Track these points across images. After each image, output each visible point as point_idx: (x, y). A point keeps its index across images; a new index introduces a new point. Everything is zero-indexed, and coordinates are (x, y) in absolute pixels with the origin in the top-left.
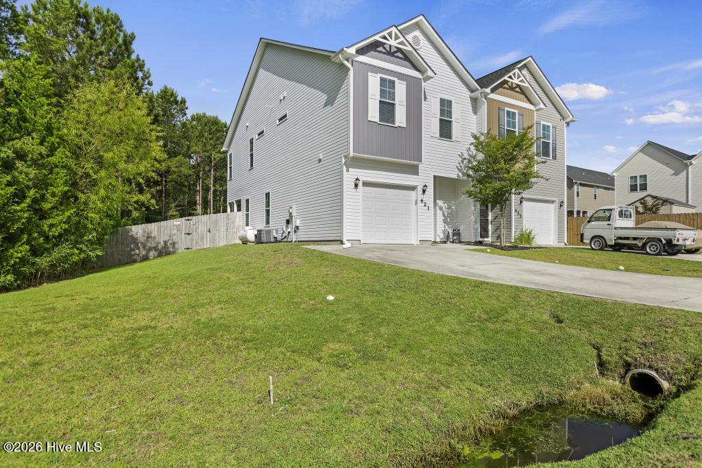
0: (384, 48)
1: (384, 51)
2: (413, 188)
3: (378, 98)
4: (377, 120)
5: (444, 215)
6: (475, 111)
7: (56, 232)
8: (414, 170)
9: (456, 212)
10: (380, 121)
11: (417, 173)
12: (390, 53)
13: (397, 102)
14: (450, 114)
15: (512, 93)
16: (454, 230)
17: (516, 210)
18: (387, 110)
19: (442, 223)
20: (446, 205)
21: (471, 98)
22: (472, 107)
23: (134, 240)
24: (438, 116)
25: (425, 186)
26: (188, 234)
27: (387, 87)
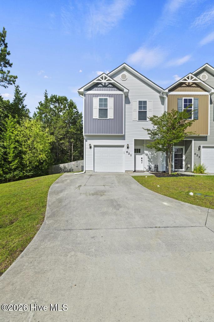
0: (102, 85)
1: (101, 86)
2: (123, 146)
3: (98, 108)
4: (98, 118)
5: (149, 158)
6: (163, 103)
7: (13, 167)
8: (123, 137)
9: (157, 156)
10: (99, 118)
11: (124, 139)
12: (105, 86)
13: (108, 108)
14: (145, 108)
15: (189, 88)
16: (155, 165)
17: (195, 154)
18: (103, 112)
19: (148, 162)
20: (150, 153)
21: (160, 97)
22: (161, 101)
23: (61, 169)
24: (138, 110)
25: (128, 145)
26: (77, 167)
27: (103, 102)
